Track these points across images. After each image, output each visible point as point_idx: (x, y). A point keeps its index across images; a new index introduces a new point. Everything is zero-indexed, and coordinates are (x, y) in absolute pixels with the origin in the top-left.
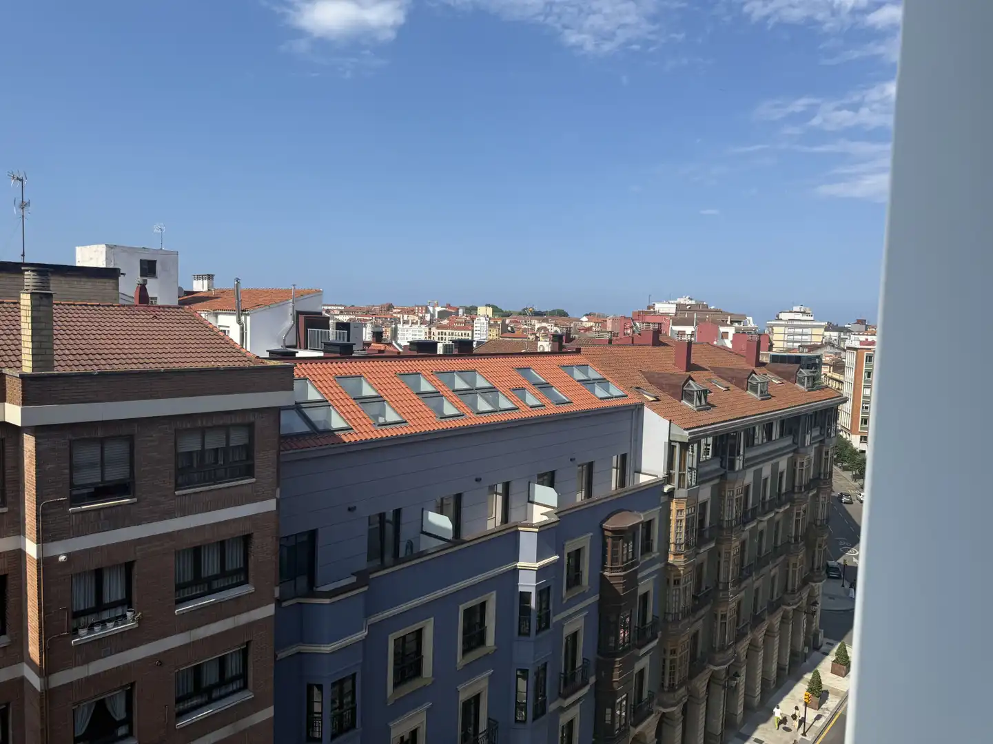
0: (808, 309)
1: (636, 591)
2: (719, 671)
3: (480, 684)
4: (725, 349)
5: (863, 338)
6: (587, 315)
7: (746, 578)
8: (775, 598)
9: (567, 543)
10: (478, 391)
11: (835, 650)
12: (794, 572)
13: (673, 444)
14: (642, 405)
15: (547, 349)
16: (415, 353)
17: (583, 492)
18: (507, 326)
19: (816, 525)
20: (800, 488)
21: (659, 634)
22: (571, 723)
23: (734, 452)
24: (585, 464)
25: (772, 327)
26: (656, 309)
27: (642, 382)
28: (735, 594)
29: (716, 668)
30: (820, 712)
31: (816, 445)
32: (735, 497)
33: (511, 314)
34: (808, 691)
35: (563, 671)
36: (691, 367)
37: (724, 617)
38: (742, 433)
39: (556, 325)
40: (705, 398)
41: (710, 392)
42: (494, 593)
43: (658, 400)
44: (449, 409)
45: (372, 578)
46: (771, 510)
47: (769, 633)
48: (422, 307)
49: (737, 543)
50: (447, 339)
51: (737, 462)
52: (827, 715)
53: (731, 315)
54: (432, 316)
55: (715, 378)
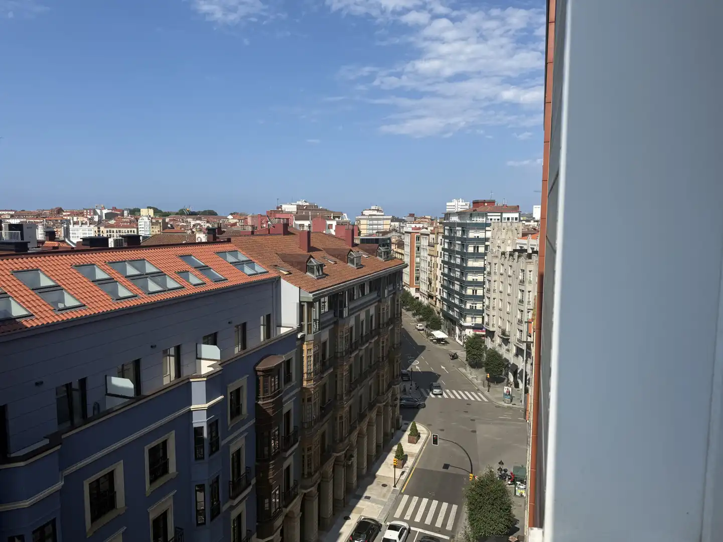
0: (380, 208)
1: (282, 410)
2: (340, 456)
3: (167, 503)
4: (330, 235)
5: (413, 226)
6: (231, 214)
7: (354, 389)
8: (372, 400)
9: (229, 385)
10: (147, 276)
11: (409, 428)
12: (383, 380)
13: (302, 303)
14: (280, 277)
15: (204, 240)
16: (88, 248)
17: (240, 346)
18: (167, 223)
19: (394, 348)
20: (383, 325)
21: (299, 439)
22: (239, 517)
23: (342, 305)
24: (239, 325)
25: (359, 220)
26: (283, 209)
27: (278, 261)
28: (348, 400)
29: (338, 455)
30: (403, 470)
31: (391, 296)
32: (344, 336)
33: (170, 214)
34: (395, 457)
35: (231, 480)
36: (311, 249)
37: (341, 418)
38: (347, 292)
39: (208, 222)
40: (322, 271)
41: (325, 266)
42: (173, 432)
43: (290, 274)
44: (123, 292)
45: (64, 438)
46: (367, 341)
47: (370, 424)
48: (90, 210)
49: (347, 367)
50: (115, 236)
51: (344, 312)
52: (407, 471)
53: (333, 212)
54: (100, 217)
55: (326, 255)
